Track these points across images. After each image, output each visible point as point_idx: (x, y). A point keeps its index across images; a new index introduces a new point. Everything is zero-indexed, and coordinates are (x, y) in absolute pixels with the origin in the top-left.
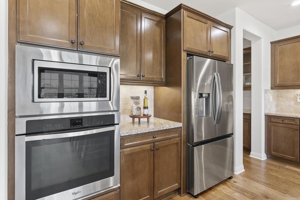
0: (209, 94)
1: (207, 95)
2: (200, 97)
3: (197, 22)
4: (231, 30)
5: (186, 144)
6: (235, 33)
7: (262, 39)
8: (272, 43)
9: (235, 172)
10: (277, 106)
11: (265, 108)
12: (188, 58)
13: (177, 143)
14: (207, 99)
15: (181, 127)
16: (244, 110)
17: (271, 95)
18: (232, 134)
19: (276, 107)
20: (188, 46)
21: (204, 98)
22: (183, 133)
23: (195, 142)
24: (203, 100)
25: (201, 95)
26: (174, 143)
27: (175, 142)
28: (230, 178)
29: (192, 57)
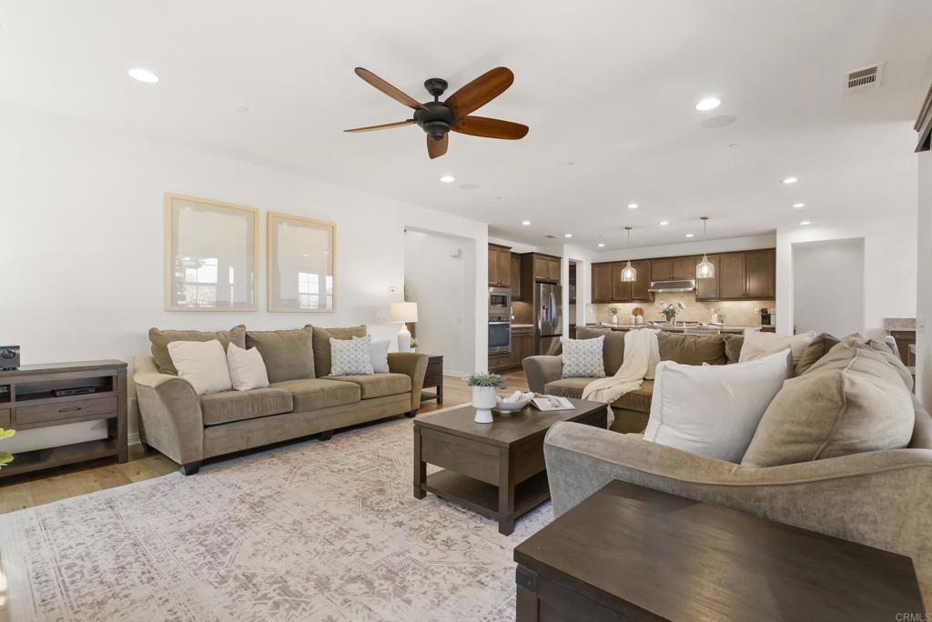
6: (562, 263)
7: (584, 263)
8: (592, 264)
10: (597, 318)
11: (588, 318)
12: (537, 284)
15: (532, 327)
17: (592, 309)
20: (537, 276)
23: (541, 335)
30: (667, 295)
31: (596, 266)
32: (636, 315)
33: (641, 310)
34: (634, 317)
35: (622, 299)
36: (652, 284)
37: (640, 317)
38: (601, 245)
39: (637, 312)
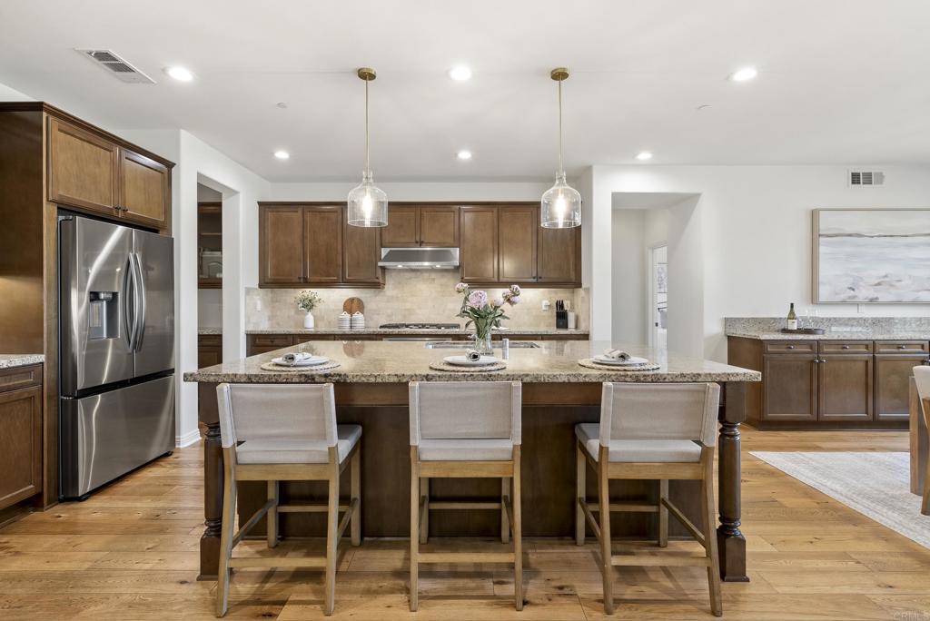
0: (115, 295)
1: (110, 296)
2: (91, 300)
3: (86, 144)
4: (173, 169)
5: (56, 398)
6: (179, 177)
7: (241, 196)
8: (260, 204)
9: (179, 444)
10: (271, 318)
11: (247, 322)
12: (61, 218)
13: (30, 399)
14: (112, 303)
15: (43, 363)
16: (199, 328)
17: (260, 299)
18: (173, 371)
19: (269, 320)
20: (61, 193)
21: (105, 302)
22: (49, 375)
23: (79, 387)
24: (102, 306)
25: (94, 296)
26: (23, 397)
27: (26, 395)
28: (167, 455)
29: (71, 217)
30: (408, 275)
31: (269, 210)
32: (351, 312)
33: (359, 300)
34: (347, 316)
35: (324, 279)
36: (384, 252)
37: (358, 316)
38: (282, 155)
39: (352, 306)
